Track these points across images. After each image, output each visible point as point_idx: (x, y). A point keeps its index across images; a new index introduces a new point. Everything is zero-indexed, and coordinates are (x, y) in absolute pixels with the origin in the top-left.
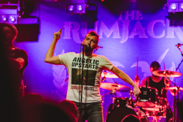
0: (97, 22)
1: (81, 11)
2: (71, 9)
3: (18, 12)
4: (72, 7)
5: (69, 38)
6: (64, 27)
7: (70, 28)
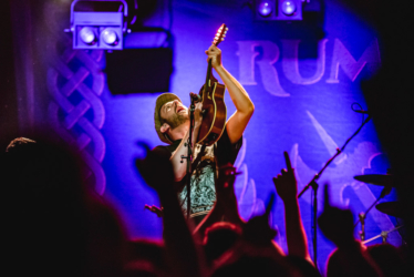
0: (326, 41)
1: (292, 14)
2: (265, 11)
3: (124, 18)
4: (266, 4)
5: (254, 83)
6: (238, 54)
7: (254, 56)
